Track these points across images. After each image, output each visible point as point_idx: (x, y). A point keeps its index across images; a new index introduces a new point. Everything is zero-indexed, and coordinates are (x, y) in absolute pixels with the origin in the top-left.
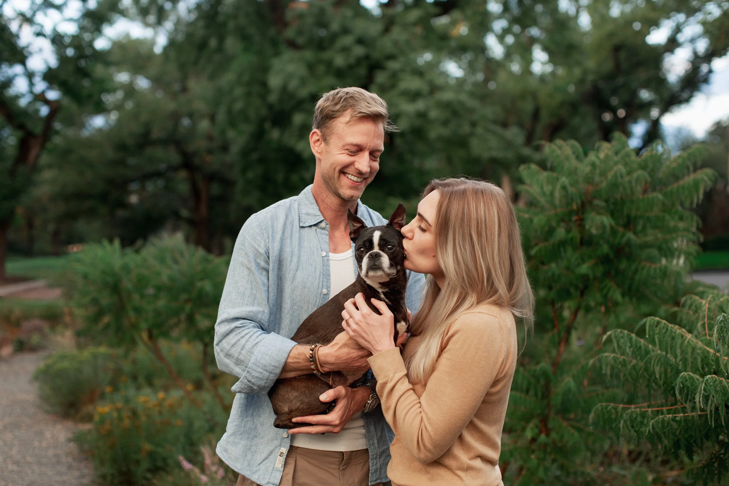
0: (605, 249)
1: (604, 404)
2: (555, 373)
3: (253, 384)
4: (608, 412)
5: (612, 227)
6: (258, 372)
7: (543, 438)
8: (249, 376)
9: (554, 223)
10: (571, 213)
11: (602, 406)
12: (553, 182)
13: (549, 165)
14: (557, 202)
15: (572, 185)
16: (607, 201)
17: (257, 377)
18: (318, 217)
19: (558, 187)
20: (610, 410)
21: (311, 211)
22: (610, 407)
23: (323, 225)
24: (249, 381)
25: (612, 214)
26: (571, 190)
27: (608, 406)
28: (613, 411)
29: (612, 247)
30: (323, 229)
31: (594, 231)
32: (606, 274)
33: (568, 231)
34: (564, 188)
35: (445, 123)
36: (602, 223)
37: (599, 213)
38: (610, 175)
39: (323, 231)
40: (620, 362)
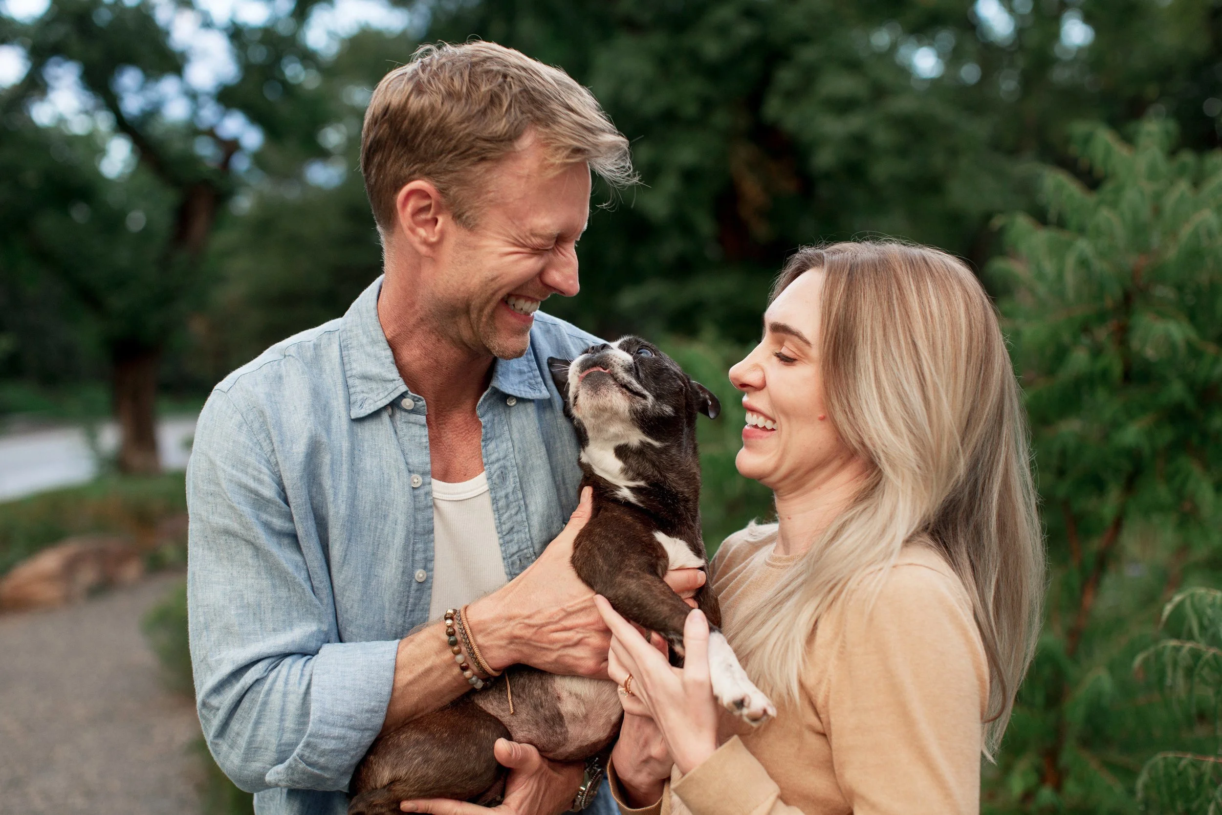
0: (1177, 390)
1: (1171, 755)
2: (1072, 653)
3: (323, 768)
4: (1179, 774)
5: (1189, 344)
6: (334, 738)
7: (1046, 794)
8: (311, 752)
9: (1066, 338)
10: (1102, 317)
11: (1165, 758)
12: (1058, 251)
13: (1052, 215)
14: (1070, 294)
15: (1102, 255)
16: (1180, 288)
17: (333, 751)
18: (391, 386)
19: (1071, 261)
20: (1185, 768)
21: (374, 369)
22: (1183, 763)
23: (407, 403)
24: (310, 764)
25: (1192, 316)
26: (1100, 266)
27: (1180, 759)
28: (1191, 772)
29: (1191, 385)
30: (413, 411)
31: (1150, 353)
32: (1180, 446)
33: (1097, 352)
34: (1083, 263)
35: (902, 152)
36: (1168, 337)
37: (1162, 315)
38: (1186, 232)
39: (413, 417)
40: (1207, 663)
